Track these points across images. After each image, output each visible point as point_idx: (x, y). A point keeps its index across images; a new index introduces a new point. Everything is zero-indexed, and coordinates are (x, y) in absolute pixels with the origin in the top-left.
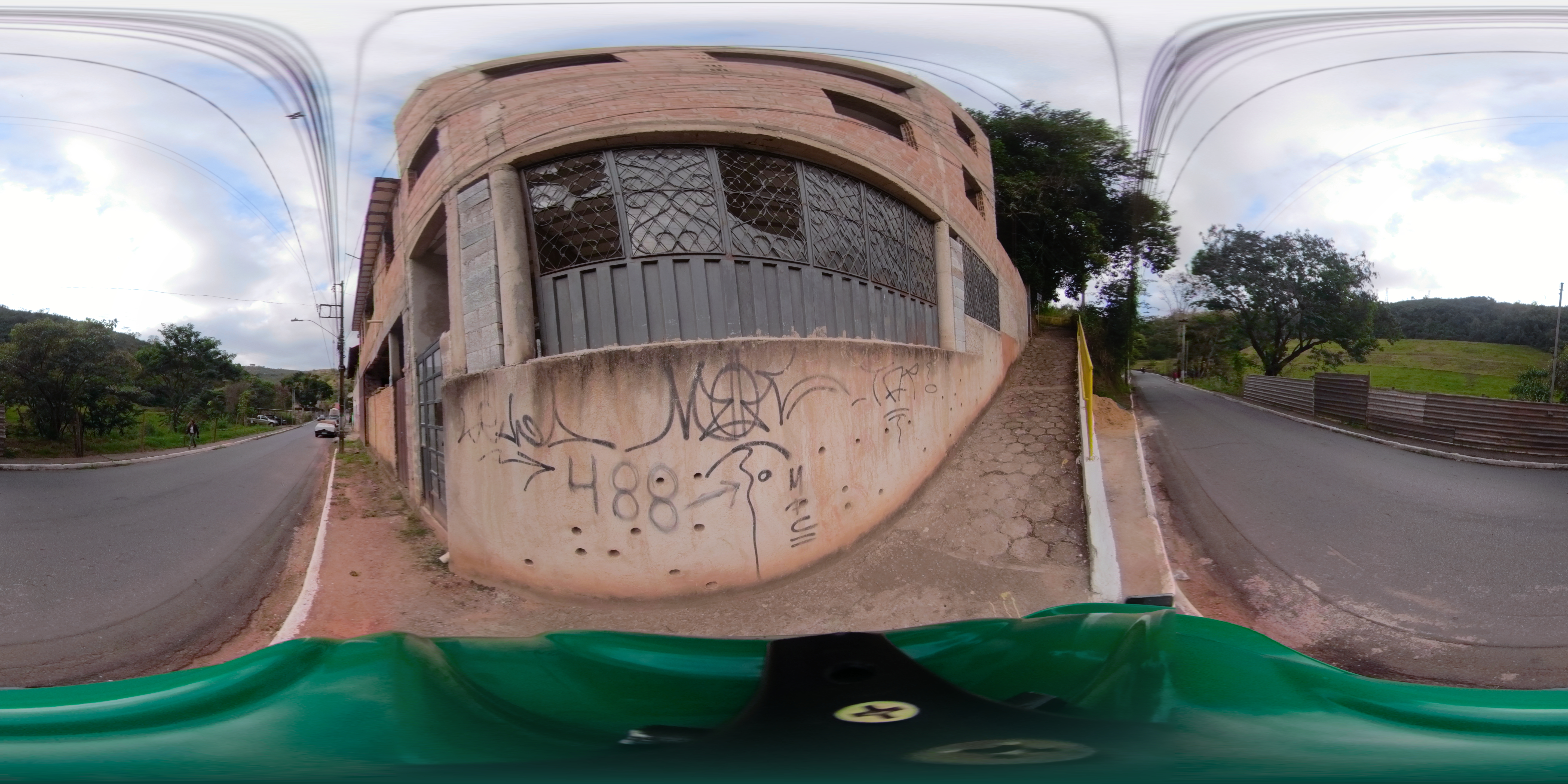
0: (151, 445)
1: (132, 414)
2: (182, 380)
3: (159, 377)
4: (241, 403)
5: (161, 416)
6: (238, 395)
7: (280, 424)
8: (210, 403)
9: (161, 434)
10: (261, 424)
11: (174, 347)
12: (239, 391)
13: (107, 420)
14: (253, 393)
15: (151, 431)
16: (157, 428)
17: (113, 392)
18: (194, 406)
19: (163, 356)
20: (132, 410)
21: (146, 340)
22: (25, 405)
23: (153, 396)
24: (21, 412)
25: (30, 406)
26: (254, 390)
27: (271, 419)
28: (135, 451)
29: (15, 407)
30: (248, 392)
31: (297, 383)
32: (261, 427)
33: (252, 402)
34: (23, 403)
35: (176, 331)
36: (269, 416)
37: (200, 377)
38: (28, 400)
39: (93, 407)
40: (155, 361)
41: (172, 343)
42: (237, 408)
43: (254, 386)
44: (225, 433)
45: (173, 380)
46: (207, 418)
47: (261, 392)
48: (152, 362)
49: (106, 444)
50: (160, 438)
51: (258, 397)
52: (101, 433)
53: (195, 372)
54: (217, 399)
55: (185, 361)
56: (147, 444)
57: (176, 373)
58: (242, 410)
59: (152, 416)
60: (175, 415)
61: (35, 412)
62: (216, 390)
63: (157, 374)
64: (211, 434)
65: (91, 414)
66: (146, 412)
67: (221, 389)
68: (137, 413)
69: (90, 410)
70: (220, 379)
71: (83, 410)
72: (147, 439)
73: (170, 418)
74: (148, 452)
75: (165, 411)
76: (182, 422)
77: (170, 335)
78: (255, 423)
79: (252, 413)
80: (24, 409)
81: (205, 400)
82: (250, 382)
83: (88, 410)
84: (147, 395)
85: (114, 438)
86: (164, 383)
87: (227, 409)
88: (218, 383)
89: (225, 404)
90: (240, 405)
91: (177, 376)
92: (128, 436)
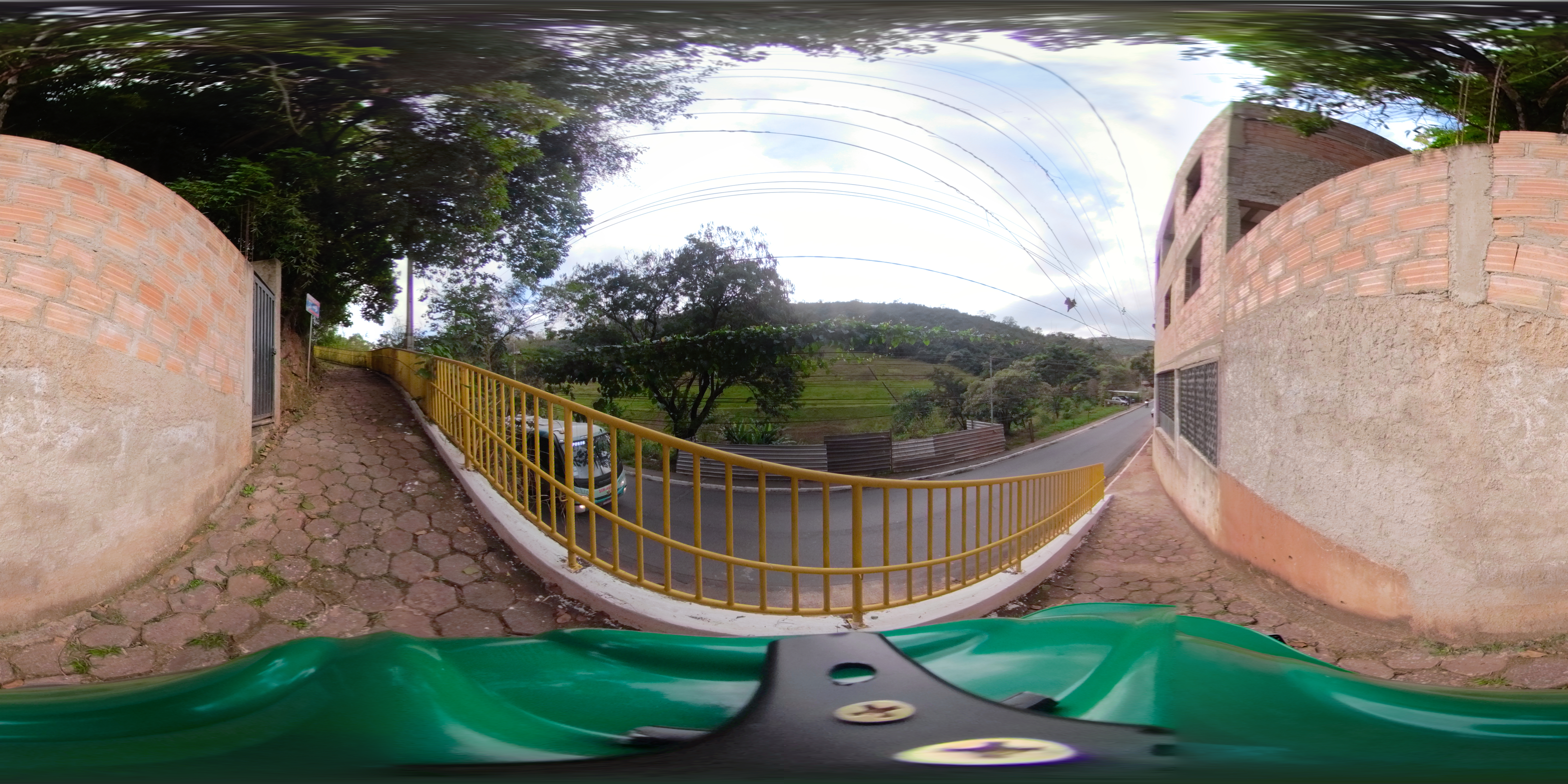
4: (1101, 388)
7: (1129, 403)
10: (1115, 404)
27: (1123, 399)
32: (1116, 407)
36: (1121, 397)
47: (1116, 376)
51: (1115, 379)
78: (1110, 403)
79: (1108, 395)
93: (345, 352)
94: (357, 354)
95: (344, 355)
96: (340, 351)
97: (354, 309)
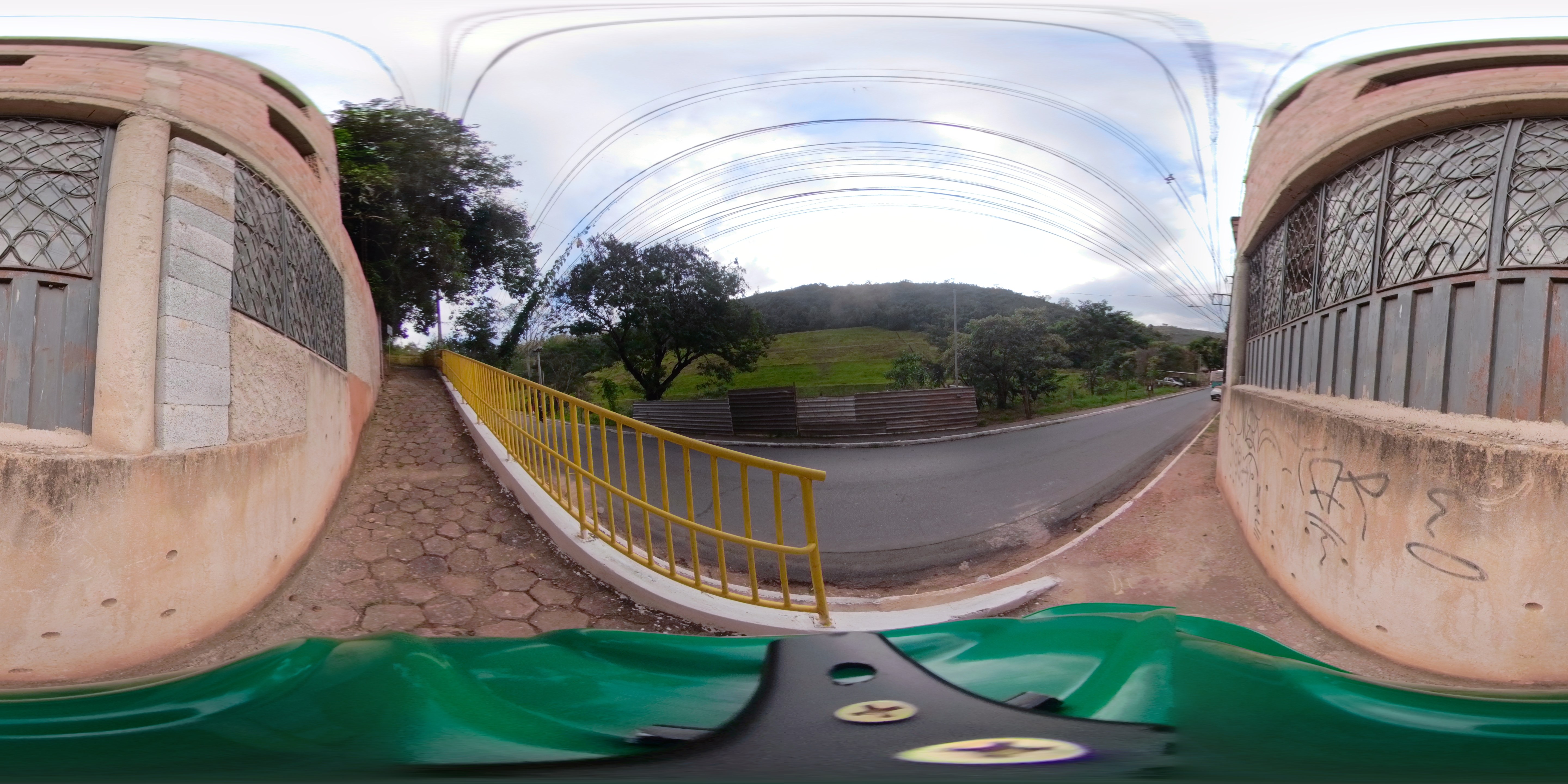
0: (1078, 406)
1: (1055, 380)
4: (1150, 367)
5: (1080, 379)
6: (1147, 360)
7: (1185, 386)
8: (1121, 365)
9: (1082, 397)
10: (1167, 385)
11: (1090, 320)
12: (1149, 356)
14: (1161, 357)
15: (1073, 394)
16: (1079, 392)
18: (1107, 369)
19: (1080, 328)
20: (1055, 376)
23: (1072, 362)
26: (1162, 354)
27: (1177, 381)
28: (1064, 412)
30: (1156, 357)
31: (1205, 347)
32: (1167, 389)
33: (1160, 365)
35: (1092, 306)
36: (1174, 378)
37: (1112, 346)
40: (1073, 333)
42: (1146, 371)
43: (1164, 350)
44: (1135, 394)
45: (1089, 346)
46: (1119, 379)
47: (1169, 356)
48: (1070, 333)
49: (1044, 408)
50: (1083, 400)
51: (1166, 360)
53: (1109, 342)
54: (1127, 362)
55: (1100, 331)
56: (1074, 406)
57: (1091, 340)
58: (1151, 373)
59: (1073, 380)
60: (1091, 378)
62: (1127, 355)
64: (1122, 395)
66: (1069, 377)
67: (1131, 354)
68: (1060, 378)
70: (1131, 345)
73: (1087, 381)
74: (1074, 412)
75: (1083, 374)
76: (1098, 384)
77: (1087, 309)
78: (1161, 385)
79: (1160, 375)
81: (1117, 363)
82: (1159, 347)
84: (1067, 360)
85: (1043, 402)
86: (1080, 349)
87: (1137, 372)
88: (1129, 347)
89: (1135, 367)
90: (1148, 368)
91: (1092, 343)
92: (1053, 400)
93: (404, 357)
94: (413, 357)
95: (403, 359)
96: (400, 356)
97: (408, 326)
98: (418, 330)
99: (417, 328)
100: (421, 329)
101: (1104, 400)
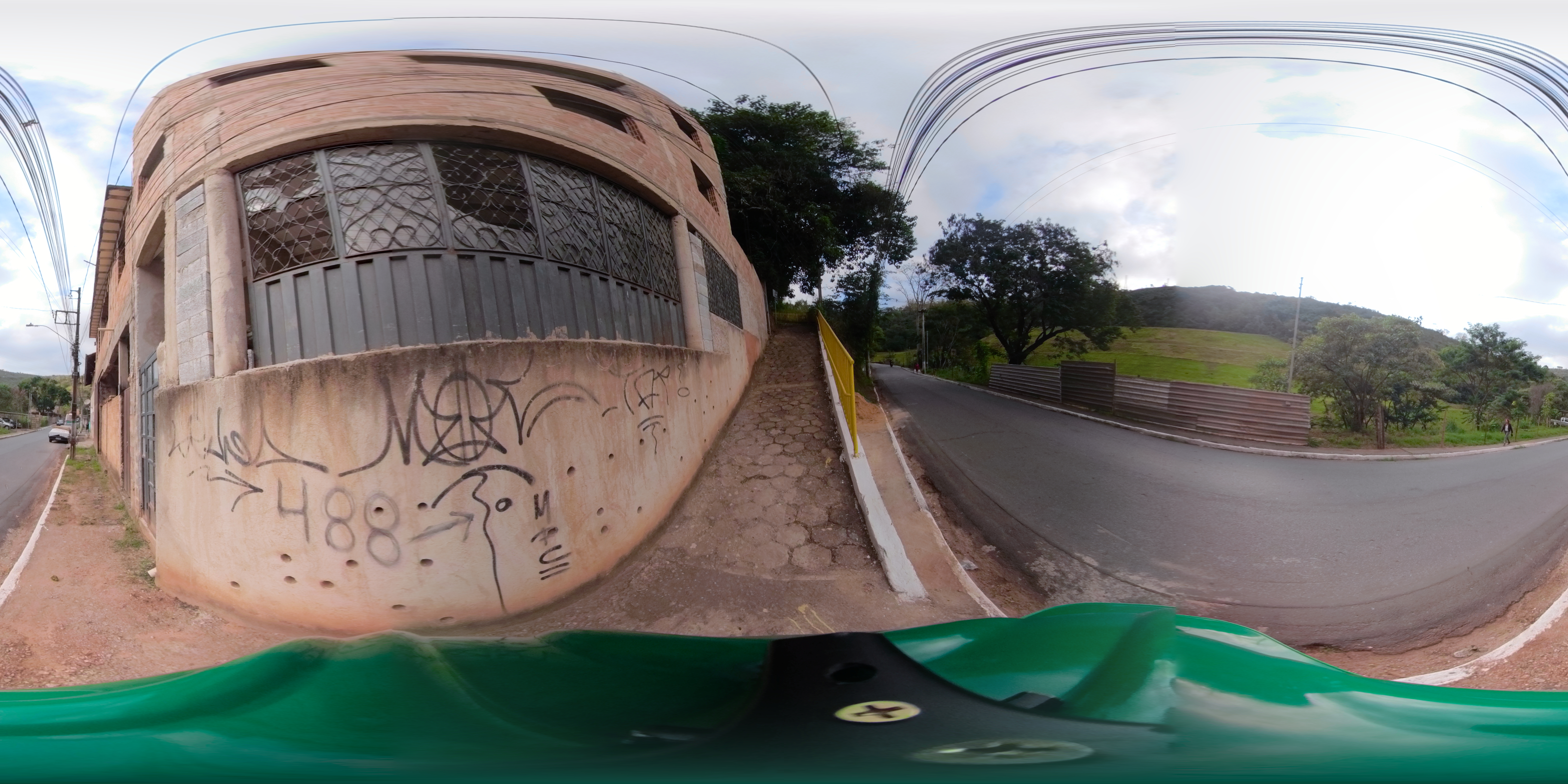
0: (1453, 442)
1: (1435, 410)
2: (1487, 379)
3: (1464, 376)
5: (1464, 413)
6: (1542, 397)
8: (1514, 403)
9: (1463, 432)
11: (1480, 347)
12: (1544, 393)
13: (1410, 415)
14: (1557, 395)
15: (1454, 428)
16: (1460, 425)
17: (1417, 388)
18: (1498, 406)
19: (1468, 354)
20: (1436, 406)
21: (1454, 337)
22: (1331, 396)
23: (1457, 392)
24: (1327, 403)
25: (1336, 398)
26: (1558, 392)
28: (1435, 446)
29: (1321, 398)
30: (1552, 395)
33: (1556, 404)
34: (1329, 395)
35: (1482, 331)
37: (1504, 376)
38: (1333, 391)
39: (1397, 401)
40: (1459, 359)
41: (1478, 342)
42: (1541, 409)
43: (1560, 388)
44: (1527, 433)
45: (1478, 379)
46: (1511, 417)
48: (1457, 359)
49: (1409, 438)
52: (1405, 425)
53: (1500, 372)
54: (1521, 399)
55: (1491, 360)
56: (1447, 440)
57: (1481, 372)
58: (1546, 412)
59: (1455, 413)
60: (1478, 413)
61: (1340, 404)
62: (1521, 391)
63: (1462, 372)
65: (1395, 408)
66: (1449, 409)
67: (1526, 390)
68: (1441, 410)
69: (1395, 404)
70: (1524, 379)
71: (1388, 404)
72: (1447, 435)
73: (1473, 416)
74: (1447, 448)
75: (1469, 408)
76: (1485, 420)
77: (1476, 334)
78: (1557, 425)
79: (1556, 415)
80: (1330, 400)
81: (1510, 400)
82: (1555, 384)
83: (1392, 404)
84: (1451, 392)
85: (1416, 432)
86: (1469, 382)
87: (1530, 410)
88: (1523, 383)
89: (1529, 405)
90: (1543, 406)
91: (1482, 374)
92: (1430, 431)
93: (790, 313)
94: (796, 314)
96: (787, 313)
97: (796, 285)
98: (803, 290)
99: (803, 289)
100: (806, 290)
101: (1490, 438)
